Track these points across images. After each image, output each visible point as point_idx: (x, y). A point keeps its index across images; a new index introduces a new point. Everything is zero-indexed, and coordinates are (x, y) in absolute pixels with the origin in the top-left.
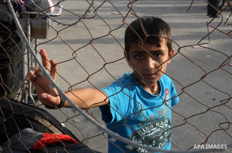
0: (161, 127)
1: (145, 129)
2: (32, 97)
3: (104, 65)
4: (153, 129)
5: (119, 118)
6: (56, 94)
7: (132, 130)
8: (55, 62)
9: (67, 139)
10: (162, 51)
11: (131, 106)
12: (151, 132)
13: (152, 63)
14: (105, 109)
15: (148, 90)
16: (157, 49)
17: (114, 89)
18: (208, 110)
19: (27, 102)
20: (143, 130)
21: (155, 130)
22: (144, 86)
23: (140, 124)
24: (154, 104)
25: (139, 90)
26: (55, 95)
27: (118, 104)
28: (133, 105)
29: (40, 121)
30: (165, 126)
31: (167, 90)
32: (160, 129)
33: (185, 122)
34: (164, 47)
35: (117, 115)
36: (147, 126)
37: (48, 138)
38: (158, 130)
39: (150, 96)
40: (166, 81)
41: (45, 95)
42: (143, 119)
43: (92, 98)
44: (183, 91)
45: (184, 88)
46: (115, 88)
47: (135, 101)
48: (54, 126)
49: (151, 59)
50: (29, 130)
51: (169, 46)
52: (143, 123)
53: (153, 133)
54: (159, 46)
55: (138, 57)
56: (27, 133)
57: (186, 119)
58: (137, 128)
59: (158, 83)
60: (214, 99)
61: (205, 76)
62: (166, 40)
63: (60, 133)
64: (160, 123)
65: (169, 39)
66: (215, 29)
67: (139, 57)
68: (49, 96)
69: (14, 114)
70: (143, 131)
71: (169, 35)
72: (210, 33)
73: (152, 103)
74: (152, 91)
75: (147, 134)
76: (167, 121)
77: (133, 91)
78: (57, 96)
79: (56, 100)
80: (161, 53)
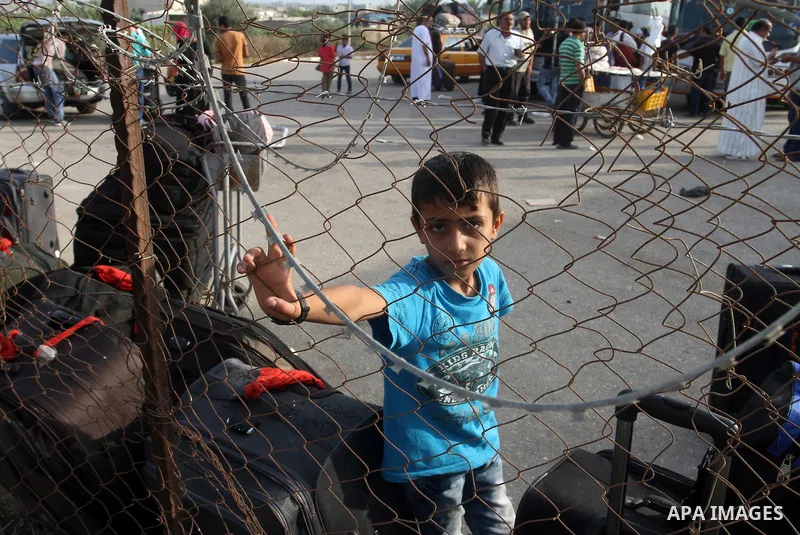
0: (482, 355)
1: (452, 361)
2: (233, 301)
3: (384, 244)
4: (467, 360)
5: (405, 341)
6: (293, 297)
7: (429, 361)
8: (291, 238)
9: (305, 378)
10: (480, 218)
11: (426, 318)
12: (464, 365)
13: (461, 241)
14: (379, 325)
15: (457, 288)
16: (471, 214)
17: (395, 287)
18: (575, 326)
19: (223, 309)
20: (449, 361)
21: (471, 362)
22: (450, 280)
23: (442, 352)
24: (468, 314)
25: (440, 289)
26: (292, 301)
27: (403, 314)
28: (430, 317)
29: (253, 344)
30: (488, 355)
31: (491, 286)
32: (480, 360)
33: (531, 349)
34: (484, 212)
35: (400, 334)
36: (456, 354)
37: (271, 377)
38: (476, 362)
39: (459, 300)
40: (490, 269)
41: (273, 300)
42: (448, 343)
43: (355, 304)
44: (531, 292)
45: (532, 287)
46: (397, 285)
47: (434, 307)
48: (284, 358)
49: (459, 233)
50: (235, 361)
51: (494, 207)
52: (448, 349)
53: (466, 367)
54: (475, 209)
55: (435, 229)
56: (231, 368)
57: (535, 343)
58: (437, 359)
59: (476, 274)
60: (569, 302)
61: (572, 264)
62: (488, 197)
63: (288, 368)
64: (480, 348)
65: (492, 194)
66: (591, 178)
67: (439, 228)
68: (281, 301)
69: (215, 334)
70: (448, 364)
71: (494, 186)
72: (582, 186)
73: (464, 312)
74: (465, 290)
75: (455, 369)
76: (491, 345)
77: (429, 289)
78: (295, 301)
79: (293, 308)
80: (478, 221)
